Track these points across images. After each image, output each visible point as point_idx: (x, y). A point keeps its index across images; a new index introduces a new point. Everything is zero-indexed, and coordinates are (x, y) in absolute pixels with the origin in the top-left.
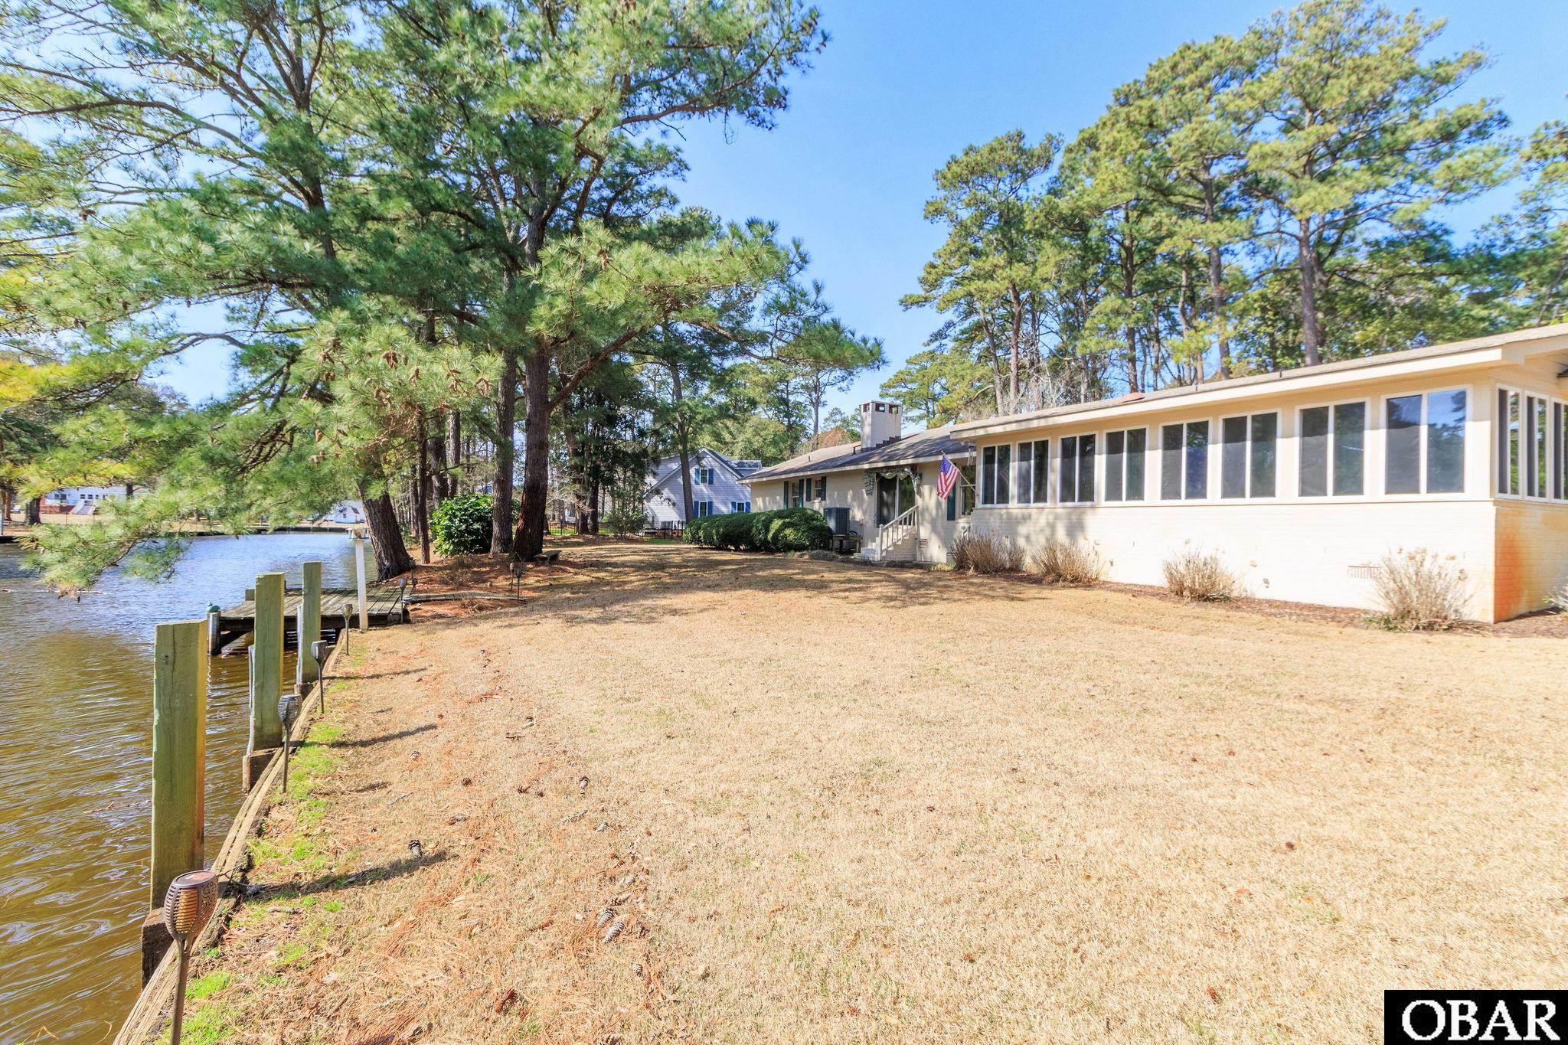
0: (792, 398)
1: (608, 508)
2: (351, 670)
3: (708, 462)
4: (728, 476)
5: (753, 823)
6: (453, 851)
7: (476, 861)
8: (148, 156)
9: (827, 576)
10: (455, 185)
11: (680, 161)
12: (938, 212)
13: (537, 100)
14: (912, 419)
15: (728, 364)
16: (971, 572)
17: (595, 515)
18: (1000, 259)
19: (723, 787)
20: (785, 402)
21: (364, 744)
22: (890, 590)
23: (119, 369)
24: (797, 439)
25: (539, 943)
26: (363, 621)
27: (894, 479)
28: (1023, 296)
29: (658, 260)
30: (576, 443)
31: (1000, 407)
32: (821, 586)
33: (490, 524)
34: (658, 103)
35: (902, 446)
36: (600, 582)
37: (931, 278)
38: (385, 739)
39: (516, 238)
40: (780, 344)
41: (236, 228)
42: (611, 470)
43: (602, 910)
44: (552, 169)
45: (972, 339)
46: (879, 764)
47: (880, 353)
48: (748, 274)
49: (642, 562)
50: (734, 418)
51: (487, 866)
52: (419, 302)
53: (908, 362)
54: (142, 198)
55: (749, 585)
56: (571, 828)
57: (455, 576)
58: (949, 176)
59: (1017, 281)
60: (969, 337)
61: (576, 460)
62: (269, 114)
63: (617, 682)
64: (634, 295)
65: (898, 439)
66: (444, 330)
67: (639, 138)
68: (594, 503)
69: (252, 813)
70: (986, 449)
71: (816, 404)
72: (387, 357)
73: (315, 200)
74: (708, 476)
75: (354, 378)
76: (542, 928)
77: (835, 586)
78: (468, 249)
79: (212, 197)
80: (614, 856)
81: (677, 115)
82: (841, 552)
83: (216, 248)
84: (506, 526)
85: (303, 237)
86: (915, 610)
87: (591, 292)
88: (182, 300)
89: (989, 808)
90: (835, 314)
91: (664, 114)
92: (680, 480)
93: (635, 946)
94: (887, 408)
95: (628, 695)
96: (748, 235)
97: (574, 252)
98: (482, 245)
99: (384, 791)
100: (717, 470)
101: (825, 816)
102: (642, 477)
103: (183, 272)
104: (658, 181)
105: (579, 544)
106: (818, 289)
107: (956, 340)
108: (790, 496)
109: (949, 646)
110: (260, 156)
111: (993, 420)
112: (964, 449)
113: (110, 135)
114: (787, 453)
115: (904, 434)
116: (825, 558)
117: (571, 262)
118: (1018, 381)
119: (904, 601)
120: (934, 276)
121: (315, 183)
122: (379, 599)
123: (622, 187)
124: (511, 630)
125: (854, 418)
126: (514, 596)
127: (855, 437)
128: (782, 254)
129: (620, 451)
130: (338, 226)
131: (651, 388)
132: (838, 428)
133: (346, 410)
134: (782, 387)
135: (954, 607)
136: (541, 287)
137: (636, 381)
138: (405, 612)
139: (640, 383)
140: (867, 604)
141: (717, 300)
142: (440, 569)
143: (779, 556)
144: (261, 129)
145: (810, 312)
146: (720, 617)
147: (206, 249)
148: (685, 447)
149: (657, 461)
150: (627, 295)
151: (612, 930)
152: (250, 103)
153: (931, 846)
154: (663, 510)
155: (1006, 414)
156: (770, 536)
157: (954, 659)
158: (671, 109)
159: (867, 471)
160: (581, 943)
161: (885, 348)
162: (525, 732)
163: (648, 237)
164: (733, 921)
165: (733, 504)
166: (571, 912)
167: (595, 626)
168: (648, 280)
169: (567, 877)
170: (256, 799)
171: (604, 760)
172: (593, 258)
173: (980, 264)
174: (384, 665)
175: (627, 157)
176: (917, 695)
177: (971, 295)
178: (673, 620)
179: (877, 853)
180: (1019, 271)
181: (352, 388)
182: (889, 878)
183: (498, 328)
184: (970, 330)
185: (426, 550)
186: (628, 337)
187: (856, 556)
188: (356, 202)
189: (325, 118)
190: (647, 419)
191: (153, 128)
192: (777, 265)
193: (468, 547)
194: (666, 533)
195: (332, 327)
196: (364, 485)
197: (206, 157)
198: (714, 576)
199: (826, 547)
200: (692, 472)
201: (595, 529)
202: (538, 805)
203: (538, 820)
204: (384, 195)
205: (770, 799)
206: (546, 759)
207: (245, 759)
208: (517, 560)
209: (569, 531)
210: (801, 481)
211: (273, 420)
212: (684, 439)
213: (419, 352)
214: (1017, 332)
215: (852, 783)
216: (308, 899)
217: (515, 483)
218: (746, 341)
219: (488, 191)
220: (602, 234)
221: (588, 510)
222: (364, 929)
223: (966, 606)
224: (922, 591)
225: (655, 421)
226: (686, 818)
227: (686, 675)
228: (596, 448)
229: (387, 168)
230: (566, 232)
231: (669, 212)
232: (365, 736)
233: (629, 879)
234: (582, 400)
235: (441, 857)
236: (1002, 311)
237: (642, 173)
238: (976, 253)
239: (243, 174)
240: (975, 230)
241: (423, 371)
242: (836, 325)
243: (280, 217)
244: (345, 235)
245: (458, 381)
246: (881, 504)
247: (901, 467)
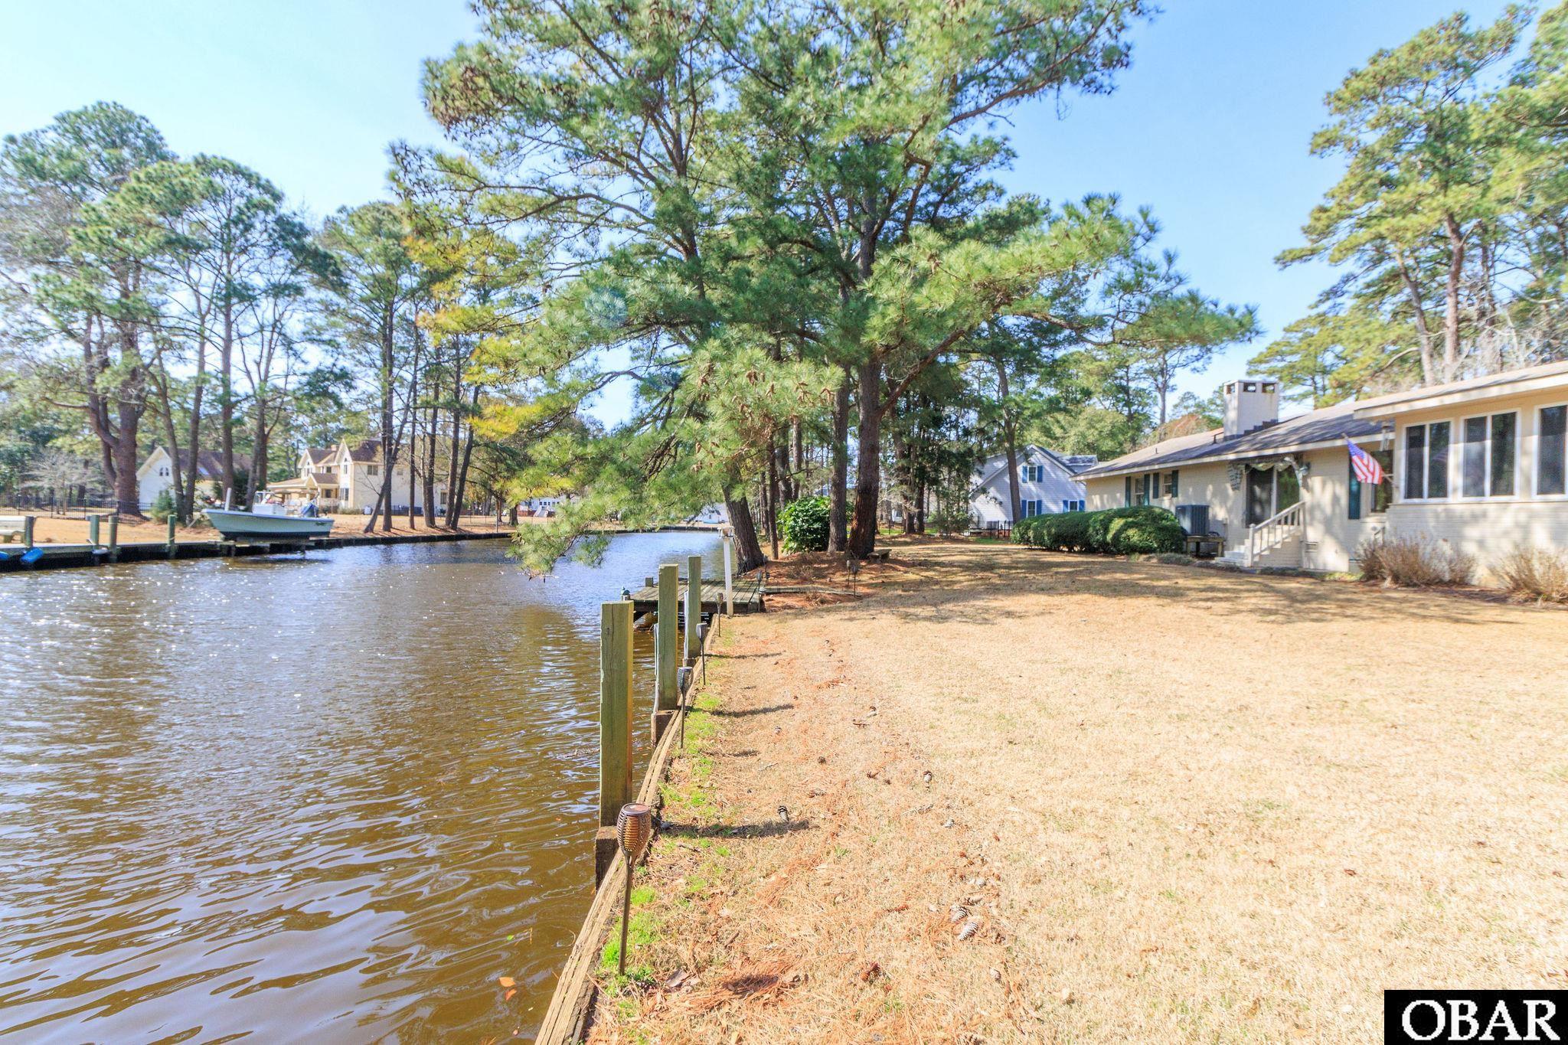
0: (1133, 385)
1: (933, 508)
2: (723, 650)
3: (1037, 458)
4: (1060, 473)
5: (1113, 849)
6: (815, 822)
7: (835, 835)
8: (580, 237)
9: (1182, 582)
10: (797, 216)
11: (1007, 151)
12: (1331, 142)
13: (871, 122)
14: (1292, 398)
15: (1059, 354)
16: (1388, 583)
17: (921, 515)
18: (1427, 185)
19: (1074, 804)
20: (1125, 390)
21: (737, 715)
22: (1268, 602)
23: (565, 405)
24: (1139, 429)
25: (898, 925)
26: (730, 608)
27: (1271, 470)
28: (1466, 228)
29: (988, 255)
30: (903, 445)
31: (1428, 376)
32: (1175, 594)
33: (827, 525)
34: (985, 95)
35: (1281, 430)
36: (929, 581)
37: (1320, 225)
38: (753, 713)
39: (849, 256)
40: (1123, 326)
41: (638, 283)
42: (937, 471)
43: (955, 906)
44: (882, 185)
45: (1384, 292)
46: (1271, 806)
47: (1252, 323)
48: (1087, 255)
49: (969, 562)
50: (1066, 410)
51: (845, 840)
52: (770, 327)
53: (1286, 330)
54: (575, 271)
55: (1088, 588)
56: (919, 819)
57: (798, 570)
58: (1347, 95)
59: (1457, 209)
60: (1380, 290)
61: (903, 462)
62: (659, 185)
63: (954, 682)
64: (963, 294)
65: (1274, 423)
66: (789, 349)
67: (962, 137)
68: (920, 504)
69: (661, 761)
70: (1410, 430)
71: (1163, 389)
72: (749, 376)
73: (690, 251)
74: (1036, 474)
75: (724, 397)
76: (899, 910)
77: (1193, 595)
78: (809, 272)
79: (622, 261)
80: (963, 855)
81: (1004, 103)
82: (1198, 554)
83: (626, 301)
84: (841, 529)
85: (684, 283)
86: (1305, 628)
87: (923, 299)
88: (602, 346)
89: (1441, 888)
90: (1191, 285)
91: (991, 105)
92: (1007, 479)
93: (992, 950)
94: (1259, 387)
95: (965, 695)
96: (1086, 213)
97: (904, 260)
98: (820, 267)
99: (755, 759)
100: (1047, 468)
101: (1201, 855)
102: (967, 476)
103: (604, 323)
104: (983, 175)
105: (906, 544)
106: (1170, 259)
107: (1358, 296)
108: (1133, 494)
109: (1362, 675)
110: (653, 222)
111: (1417, 391)
112: (1376, 430)
113: (557, 227)
114: (1127, 446)
115: (1282, 416)
116: (1178, 562)
117: (902, 271)
118: (1458, 339)
119: (1288, 616)
120: (1324, 222)
121: (690, 235)
122: (740, 590)
123: (949, 189)
124: (850, 623)
125: (1212, 402)
126: (851, 591)
127: (1214, 423)
128: (1126, 226)
129: (944, 451)
130: (707, 270)
131: (976, 386)
132: (1191, 415)
133: (718, 425)
134: (1121, 373)
135: (1365, 627)
136: (873, 299)
137: (961, 380)
138: (762, 602)
139: (966, 383)
140: (1238, 617)
141: (1047, 287)
142: (787, 564)
143: (1121, 559)
144: (653, 199)
145: (1160, 287)
146: (1057, 622)
147: (619, 303)
148: (1012, 444)
149: (982, 460)
150: (957, 295)
151: (965, 930)
152: (645, 180)
153: (1355, 918)
154: (989, 510)
155: (1437, 382)
156: (1109, 537)
157: (1371, 692)
158: (999, 98)
159: (1232, 462)
160: (937, 931)
161: (1259, 316)
162: (869, 721)
163: (976, 234)
164: (1097, 948)
165: (1065, 503)
166: (925, 902)
167: (927, 623)
168: (977, 278)
169: (918, 867)
170: (662, 751)
171: (945, 757)
172: (923, 263)
173: (1395, 196)
174: (747, 648)
175: (954, 158)
176: (1317, 731)
177: (1382, 237)
178: (1008, 622)
179: (1276, 912)
180: (1459, 196)
181: (723, 405)
182: (1295, 946)
183: (834, 342)
184: (1381, 280)
185: (775, 547)
186: (955, 338)
187: (1217, 560)
188: (720, 248)
189: (697, 180)
190: (972, 417)
191: (584, 215)
192: (1120, 240)
193: (810, 544)
194: (992, 533)
195: (708, 355)
196: (727, 491)
197: (616, 230)
198: (1048, 579)
199: (1179, 550)
200: (1020, 469)
201: (921, 529)
202: (886, 792)
203: (887, 807)
204: (742, 237)
205: (1133, 824)
206: (891, 749)
207: (653, 716)
208: (852, 557)
209: (897, 531)
210: (1147, 477)
211: (663, 438)
212: (1010, 437)
213: (773, 368)
214: (1456, 276)
215: (1236, 823)
216: (705, 841)
217: (849, 486)
218: (1080, 328)
219: (825, 217)
220: (932, 238)
221: (915, 510)
222: (747, 876)
223: (1384, 628)
224: (1314, 605)
225: (980, 419)
226: (1036, 830)
227: (1024, 681)
228: (922, 449)
229: (742, 212)
230: (897, 242)
231: (995, 205)
232: (737, 708)
233: (980, 881)
234: (908, 403)
235: (804, 825)
236: (1431, 251)
237: (967, 170)
238: (1388, 183)
239: (641, 239)
240: (1387, 154)
241: (777, 387)
242: (1193, 298)
243: (667, 269)
244: (714, 277)
245: (805, 393)
246: (1252, 499)
247: (1280, 457)
